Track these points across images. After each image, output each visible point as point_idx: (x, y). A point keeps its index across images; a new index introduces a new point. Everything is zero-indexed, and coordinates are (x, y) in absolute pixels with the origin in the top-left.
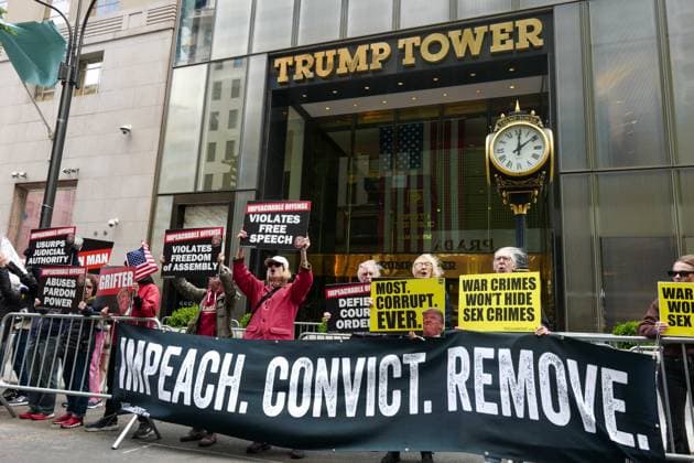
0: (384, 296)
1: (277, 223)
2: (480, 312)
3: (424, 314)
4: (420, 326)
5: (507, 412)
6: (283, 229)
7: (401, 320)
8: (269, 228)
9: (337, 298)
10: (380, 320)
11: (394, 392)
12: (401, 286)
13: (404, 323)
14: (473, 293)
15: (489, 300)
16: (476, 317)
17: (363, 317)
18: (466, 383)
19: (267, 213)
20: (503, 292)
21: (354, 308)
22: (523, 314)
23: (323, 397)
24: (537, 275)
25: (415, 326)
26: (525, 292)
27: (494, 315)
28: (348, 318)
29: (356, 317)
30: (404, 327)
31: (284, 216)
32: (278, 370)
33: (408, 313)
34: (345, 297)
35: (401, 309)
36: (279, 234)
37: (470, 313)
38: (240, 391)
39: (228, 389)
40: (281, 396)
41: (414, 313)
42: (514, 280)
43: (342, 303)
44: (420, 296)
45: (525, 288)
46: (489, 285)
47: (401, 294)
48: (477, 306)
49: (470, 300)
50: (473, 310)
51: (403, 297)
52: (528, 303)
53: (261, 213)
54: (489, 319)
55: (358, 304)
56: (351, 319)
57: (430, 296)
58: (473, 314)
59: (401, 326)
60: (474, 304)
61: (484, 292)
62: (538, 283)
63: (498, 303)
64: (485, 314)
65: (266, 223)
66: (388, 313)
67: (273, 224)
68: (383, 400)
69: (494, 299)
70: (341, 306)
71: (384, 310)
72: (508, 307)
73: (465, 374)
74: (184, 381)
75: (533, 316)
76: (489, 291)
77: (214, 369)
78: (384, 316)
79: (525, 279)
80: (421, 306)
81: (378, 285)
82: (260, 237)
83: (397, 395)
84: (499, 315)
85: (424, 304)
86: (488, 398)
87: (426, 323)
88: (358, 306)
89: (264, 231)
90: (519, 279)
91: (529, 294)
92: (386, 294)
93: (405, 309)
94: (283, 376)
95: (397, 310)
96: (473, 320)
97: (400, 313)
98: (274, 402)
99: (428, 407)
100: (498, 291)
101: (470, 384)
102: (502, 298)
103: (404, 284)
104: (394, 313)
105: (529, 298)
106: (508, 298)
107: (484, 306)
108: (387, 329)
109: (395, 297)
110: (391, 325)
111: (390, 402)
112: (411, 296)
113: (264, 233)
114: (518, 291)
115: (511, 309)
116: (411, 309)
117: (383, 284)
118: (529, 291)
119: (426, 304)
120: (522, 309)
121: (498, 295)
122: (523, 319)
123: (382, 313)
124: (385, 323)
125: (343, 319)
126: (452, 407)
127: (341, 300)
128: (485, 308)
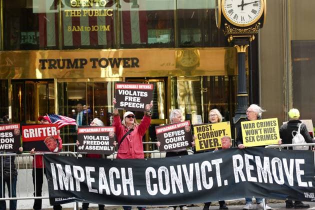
0: (201, 133)
1: (134, 96)
2: (253, 138)
3: (222, 139)
4: (220, 145)
5: (260, 181)
6: (138, 99)
7: (211, 143)
8: (130, 99)
9: (162, 133)
10: (201, 145)
11: (209, 178)
12: (209, 127)
13: (213, 144)
14: (248, 129)
15: (257, 132)
16: (251, 140)
17: (178, 142)
18: (242, 170)
19: (129, 90)
20: (262, 128)
21: (173, 137)
22: (272, 137)
23: (176, 185)
24: (276, 119)
25: (218, 145)
26: (272, 127)
27: (260, 138)
28: (170, 143)
29: (174, 142)
30: (213, 146)
31: (138, 92)
32: (151, 173)
33: (214, 140)
34: (167, 132)
35: (211, 138)
36: (137, 102)
37: (248, 139)
38: (134, 186)
39: (128, 185)
40: (155, 185)
41: (217, 139)
42: (266, 122)
43: (166, 135)
44: (219, 131)
45: (272, 126)
46: (256, 125)
47: (209, 131)
48: (251, 135)
49: (247, 133)
50: (250, 137)
51: (211, 132)
52: (274, 132)
53: (125, 90)
54: (258, 141)
55: (175, 135)
56: (172, 143)
57: (224, 130)
58: (250, 139)
59: (211, 146)
60: (250, 135)
61: (254, 129)
62: (277, 123)
63: (261, 133)
64: (255, 138)
65: (128, 95)
66: (204, 141)
67: (133, 96)
68: (205, 182)
69: (259, 131)
70: (165, 137)
71: (202, 139)
72: (266, 134)
73: (242, 166)
74: (103, 184)
75: (276, 137)
76: (256, 128)
77: (118, 177)
78: (202, 143)
79: (271, 122)
80: (220, 136)
81: (197, 128)
82: (126, 104)
83: (211, 179)
84: (262, 138)
85: (221, 134)
86: (252, 176)
87: (223, 143)
88: (175, 136)
89: (128, 100)
90: (269, 122)
91: (274, 128)
92: (202, 132)
93: (213, 138)
94: (154, 176)
95: (209, 139)
96: (250, 141)
97: (210, 140)
98: (152, 189)
99: (226, 183)
100: (260, 128)
101: (244, 170)
102: (263, 131)
103: (210, 126)
104: (207, 141)
105: (274, 130)
106: (265, 131)
107: (254, 135)
108: (205, 149)
109: (207, 133)
110: (206, 146)
111: (208, 183)
112: (215, 132)
113: (127, 101)
114: (269, 127)
115: (267, 135)
116: (215, 138)
117: (200, 127)
118: (274, 126)
119: (222, 134)
120: (272, 135)
121: (261, 129)
122: (272, 139)
123: (202, 141)
124: (203, 146)
125: (167, 144)
126: (237, 181)
127: (165, 134)
128: (255, 136)
